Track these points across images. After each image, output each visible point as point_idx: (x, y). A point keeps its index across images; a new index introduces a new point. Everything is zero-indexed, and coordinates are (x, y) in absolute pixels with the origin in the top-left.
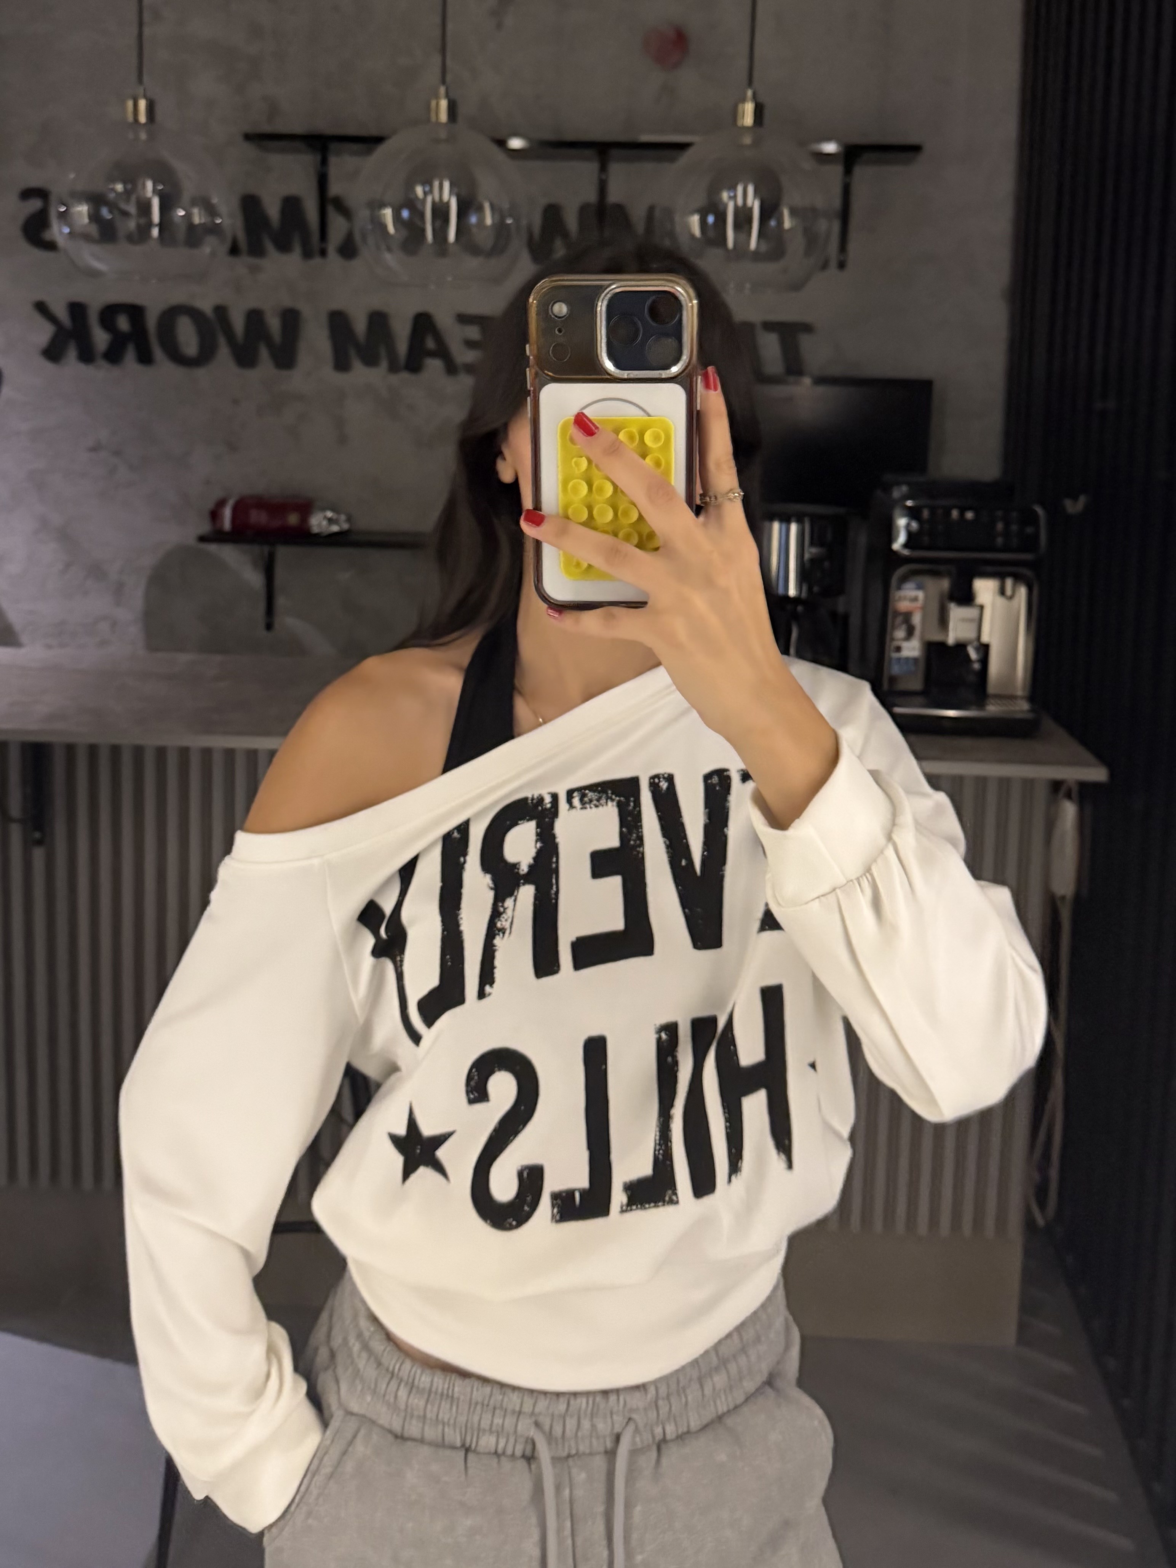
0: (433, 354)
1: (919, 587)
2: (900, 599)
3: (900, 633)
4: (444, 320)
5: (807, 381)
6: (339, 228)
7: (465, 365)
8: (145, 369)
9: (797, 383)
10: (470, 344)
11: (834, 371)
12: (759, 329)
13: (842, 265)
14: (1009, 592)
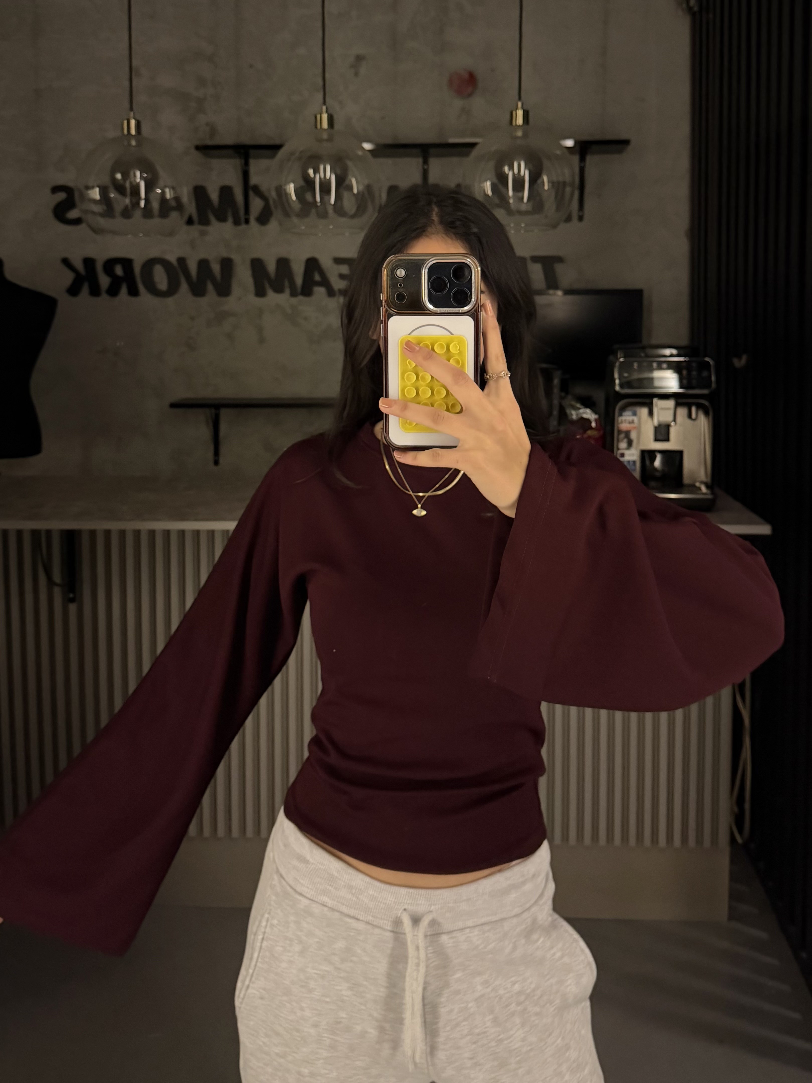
0: (319, 284)
2: (621, 422)
3: (622, 445)
4: (326, 262)
5: (560, 293)
6: (257, 204)
7: (340, 291)
8: (133, 299)
9: (555, 294)
10: (342, 276)
11: (577, 286)
12: (529, 261)
13: (581, 218)
14: (694, 416)
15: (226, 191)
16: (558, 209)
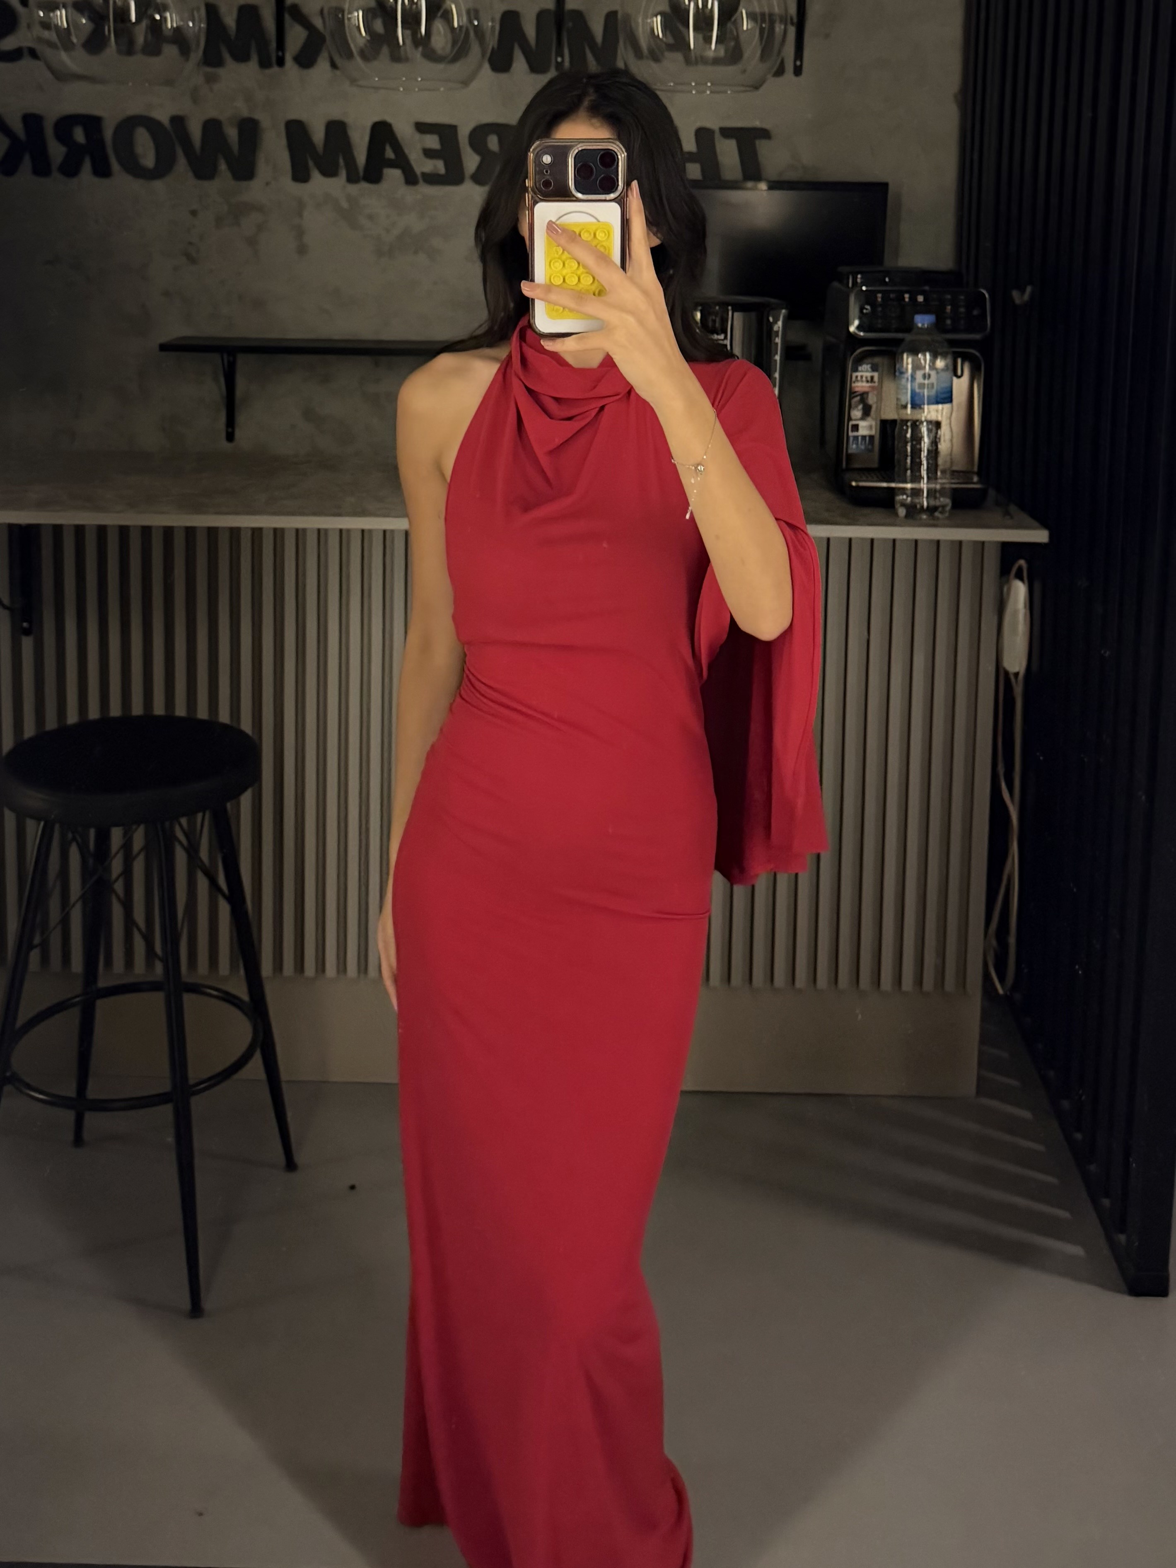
0: (392, 164)
1: (874, 368)
2: (857, 380)
3: (857, 413)
4: (404, 130)
5: (763, 186)
6: (296, 36)
7: (424, 175)
8: (105, 182)
9: (755, 189)
10: (429, 153)
11: (792, 176)
12: (717, 135)
13: (798, 71)
14: (959, 373)
15: (249, 14)
16: (765, 55)
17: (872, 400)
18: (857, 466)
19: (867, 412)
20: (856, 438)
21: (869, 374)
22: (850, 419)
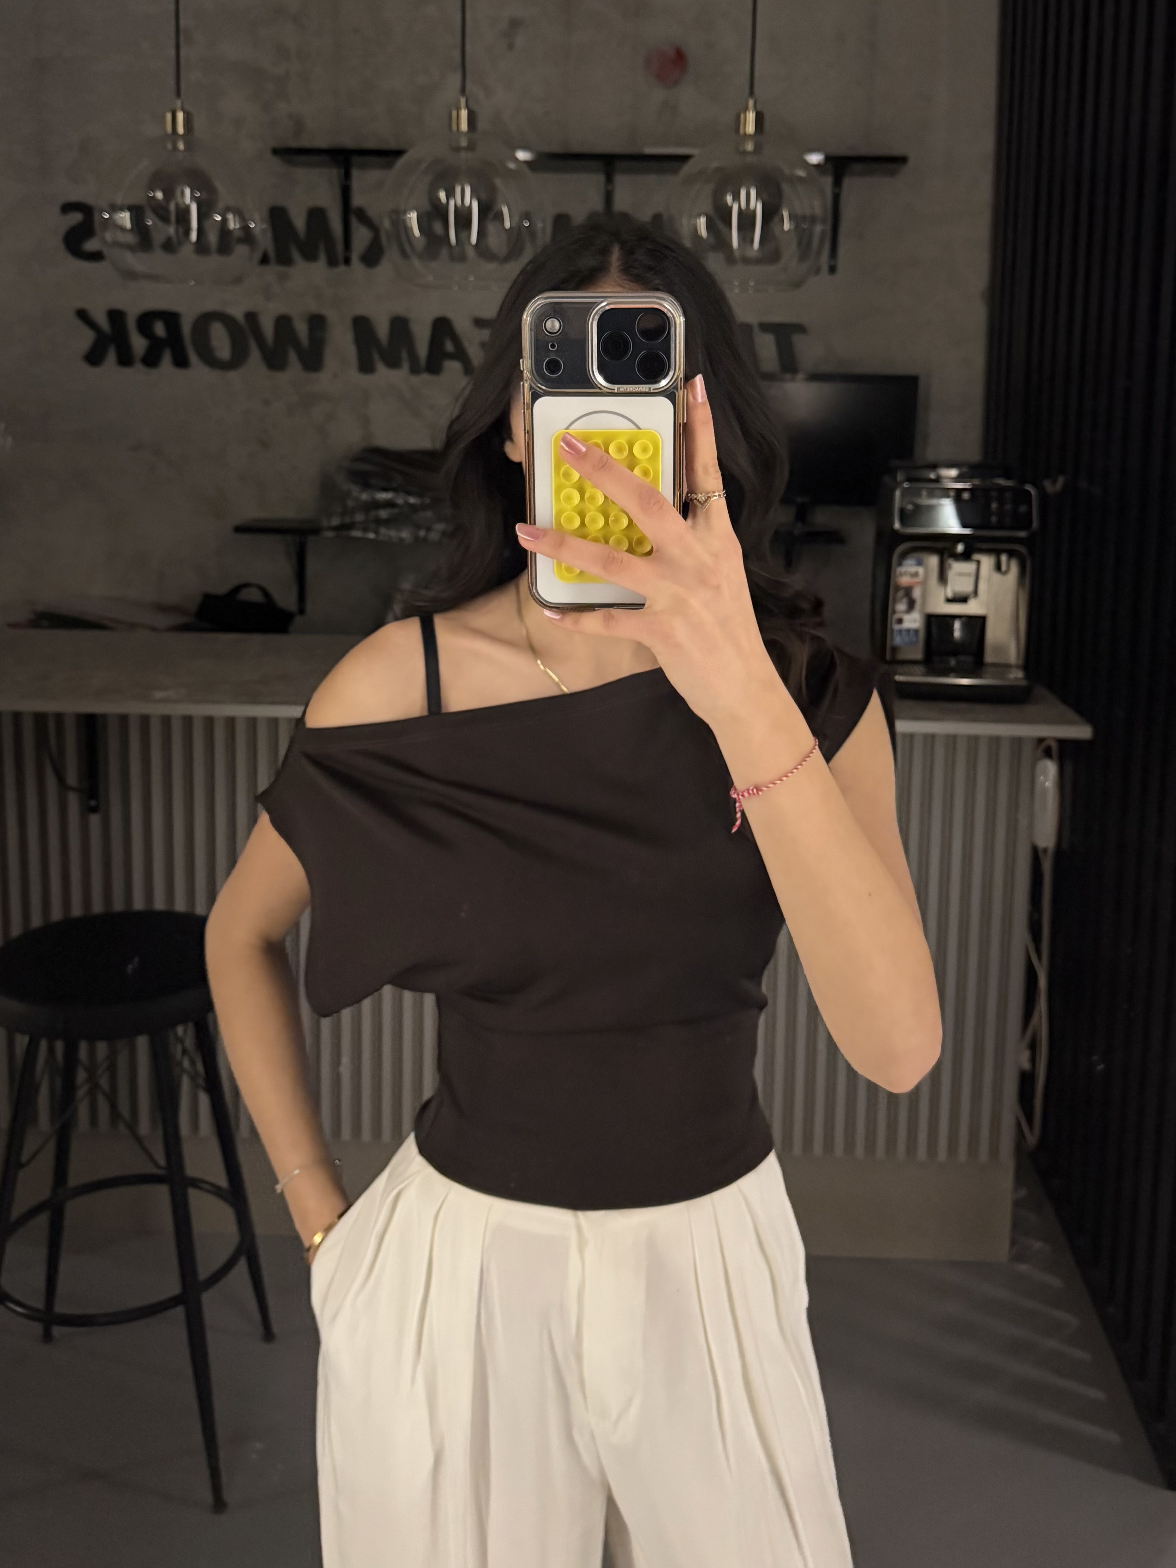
0: (451, 356)
1: (920, 563)
2: (901, 575)
3: (902, 606)
4: (462, 324)
5: (801, 378)
6: (362, 236)
8: (181, 372)
9: (793, 380)
11: (826, 368)
12: (756, 330)
13: (832, 269)
14: (1004, 567)
15: (317, 216)
16: (803, 257)
17: (917, 593)
18: (901, 656)
19: (911, 605)
20: (900, 631)
21: (913, 569)
22: (894, 612)
